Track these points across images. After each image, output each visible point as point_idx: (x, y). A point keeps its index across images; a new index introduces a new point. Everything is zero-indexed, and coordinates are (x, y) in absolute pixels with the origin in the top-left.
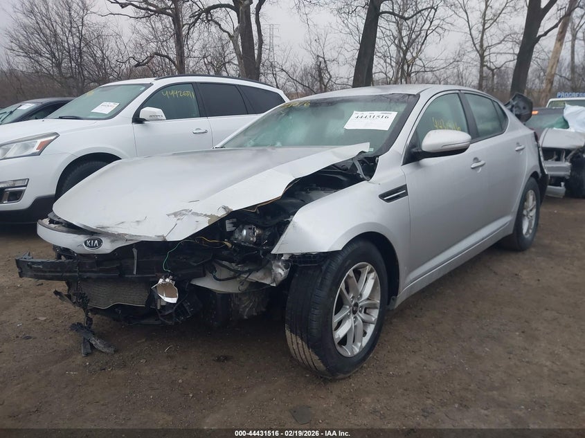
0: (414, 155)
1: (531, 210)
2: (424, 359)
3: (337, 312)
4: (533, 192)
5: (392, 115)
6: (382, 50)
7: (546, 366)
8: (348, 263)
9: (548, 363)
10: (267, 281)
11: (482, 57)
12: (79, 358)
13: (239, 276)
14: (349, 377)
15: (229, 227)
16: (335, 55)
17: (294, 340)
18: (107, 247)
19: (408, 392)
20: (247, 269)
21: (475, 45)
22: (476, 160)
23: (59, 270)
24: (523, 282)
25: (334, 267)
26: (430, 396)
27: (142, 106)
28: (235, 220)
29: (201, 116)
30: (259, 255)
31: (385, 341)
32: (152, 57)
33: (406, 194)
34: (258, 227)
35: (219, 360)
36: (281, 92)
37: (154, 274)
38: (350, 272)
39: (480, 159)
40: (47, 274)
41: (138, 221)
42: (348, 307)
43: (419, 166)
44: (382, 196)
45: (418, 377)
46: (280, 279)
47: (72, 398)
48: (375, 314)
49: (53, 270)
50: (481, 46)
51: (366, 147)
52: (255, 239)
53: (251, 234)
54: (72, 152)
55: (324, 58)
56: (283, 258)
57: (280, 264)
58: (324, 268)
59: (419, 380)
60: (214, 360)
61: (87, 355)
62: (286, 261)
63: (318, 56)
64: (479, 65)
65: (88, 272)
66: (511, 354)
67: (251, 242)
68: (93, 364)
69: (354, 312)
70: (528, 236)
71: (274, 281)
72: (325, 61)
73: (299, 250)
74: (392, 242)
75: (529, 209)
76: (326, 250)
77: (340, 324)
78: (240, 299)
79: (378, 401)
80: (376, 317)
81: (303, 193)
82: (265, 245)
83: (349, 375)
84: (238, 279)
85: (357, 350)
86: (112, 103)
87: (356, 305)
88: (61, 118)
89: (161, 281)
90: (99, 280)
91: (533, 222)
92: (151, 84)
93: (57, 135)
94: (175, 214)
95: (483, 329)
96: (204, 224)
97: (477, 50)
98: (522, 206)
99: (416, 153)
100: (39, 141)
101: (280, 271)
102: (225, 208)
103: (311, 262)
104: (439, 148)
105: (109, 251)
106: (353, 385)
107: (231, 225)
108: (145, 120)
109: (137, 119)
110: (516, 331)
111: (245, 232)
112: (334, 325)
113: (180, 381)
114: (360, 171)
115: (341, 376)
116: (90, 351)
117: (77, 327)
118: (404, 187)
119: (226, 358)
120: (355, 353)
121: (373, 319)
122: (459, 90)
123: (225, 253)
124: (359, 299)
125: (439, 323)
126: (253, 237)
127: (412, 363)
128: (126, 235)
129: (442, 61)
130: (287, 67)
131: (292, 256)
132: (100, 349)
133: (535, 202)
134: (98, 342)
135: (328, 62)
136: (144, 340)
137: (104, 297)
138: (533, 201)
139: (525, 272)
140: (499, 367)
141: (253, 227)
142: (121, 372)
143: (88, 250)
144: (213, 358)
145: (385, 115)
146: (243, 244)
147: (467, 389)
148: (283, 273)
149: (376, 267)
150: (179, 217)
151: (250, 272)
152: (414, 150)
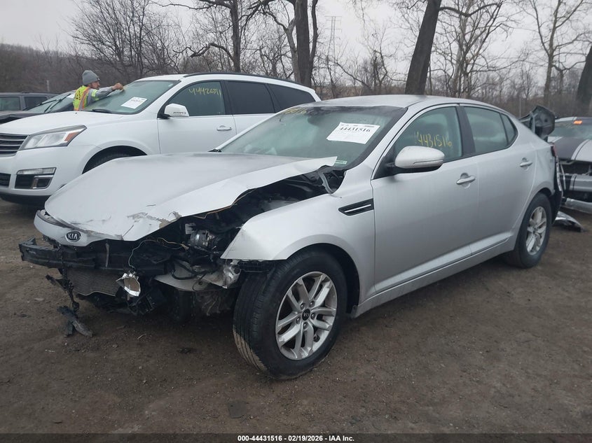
0: (388, 170)
1: (540, 227)
2: (376, 369)
3: (281, 318)
4: (542, 208)
5: (374, 129)
6: (443, 47)
7: (495, 387)
8: (295, 272)
9: (498, 385)
10: (220, 284)
11: (551, 56)
12: (61, 339)
13: (195, 276)
14: (296, 378)
15: (188, 230)
16: (392, 50)
17: (239, 339)
18: (84, 241)
19: (346, 399)
20: (203, 270)
21: (543, 44)
22: (465, 175)
23: (48, 257)
24: (512, 301)
25: (280, 274)
26: (364, 404)
27: (168, 102)
28: (194, 224)
29: (227, 113)
30: (210, 259)
31: (345, 347)
32: (207, 48)
33: (372, 208)
34: (212, 232)
35: (182, 352)
36: (312, 92)
37: (122, 268)
38: (300, 281)
39: (469, 175)
40: (40, 260)
41: (104, 220)
42: (296, 313)
43: (394, 181)
44: (342, 210)
45: (362, 386)
46: (230, 282)
47: (43, 373)
48: (330, 322)
49: (43, 257)
50: (551, 45)
51: (331, 162)
52: (207, 243)
53: (204, 239)
54: (97, 144)
55: (381, 53)
56: (231, 263)
57: (230, 268)
58: (269, 276)
59: (362, 388)
60: (178, 351)
61: (69, 336)
62: (234, 266)
63: (375, 51)
64: (547, 65)
65: (69, 261)
66: (465, 372)
67: (203, 247)
68: (70, 345)
69: (305, 318)
70: (534, 253)
71: (225, 283)
72: (382, 57)
73: (247, 256)
74: (350, 254)
75: (536, 227)
76: (271, 259)
77: (286, 328)
78: (202, 297)
79: (314, 404)
80: (332, 324)
81: (266, 202)
82: (215, 250)
83: (295, 377)
84: (195, 279)
85: (305, 354)
86: (140, 99)
87: (307, 311)
88: (94, 111)
89: (125, 275)
90: (78, 269)
91: (542, 240)
92: (179, 81)
93: (84, 127)
94: (134, 217)
95: (448, 345)
96: (156, 227)
97: (545, 49)
98: (526, 223)
99: (389, 168)
100: (68, 133)
101: (230, 275)
102: (175, 214)
103: (256, 269)
104: (410, 165)
105: (85, 245)
106: (296, 387)
107: (191, 229)
108: (169, 116)
109: (162, 115)
110: (481, 350)
111: (198, 236)
112: (278, 330)
113: (140, 368)
114: (325, 184)
115: (284, 377)
116: (71, 333)
117: (64, 310)
118: (371, 201)
119: (190, 351)
120: (304, 357)
121: (328, 326)
122: (459, 104)
123: (182, 254)
124: (310, 306)
125: (406, 335)
126: (205, 242)
127: (362, 371)
128: (92, 232)
129: (504, 60)
130: (342, 61)
131: (240, 262)
132: (81, 332)
133: (545, 220)
134: (79, 325)
135: (385, 57)
136: (123, 327)
137: (87, 284)
138: (543, 217)
139: (520, 290)
140: (447, 384)
141: (207, 232)
142: (91, 355)
143: (68, 242)
144: (178, 349)
145: (367, 128)
146: (195, 247)
147: (404, 402)
148: (232, 277)
149: (332, 276)
150: (136, 219)
151: (204, 273)
152: (388, 165)
